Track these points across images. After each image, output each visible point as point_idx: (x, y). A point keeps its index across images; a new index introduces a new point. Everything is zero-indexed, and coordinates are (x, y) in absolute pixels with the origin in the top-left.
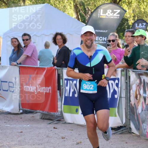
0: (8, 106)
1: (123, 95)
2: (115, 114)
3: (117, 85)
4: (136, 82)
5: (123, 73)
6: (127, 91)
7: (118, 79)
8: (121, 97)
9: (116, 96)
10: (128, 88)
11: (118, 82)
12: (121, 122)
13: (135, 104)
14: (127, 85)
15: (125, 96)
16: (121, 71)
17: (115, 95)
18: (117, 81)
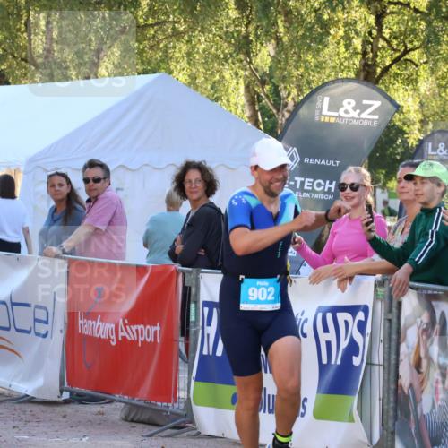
0: (29, 377)
1: (379, 357)
2: (351, 414)
3: (361, 327)
4: (419, 320)
5: (381, 291)
6: (390, 347)
7: (365, 309)
8: (370, 364)
9: (356, 361)
10: (394, 336)
11: (363, 319)
12: (366, 440)
13: (411, 386)
14: (390, 327)
15: (381, 362)
16: (375, 285)
17: (354, 357)
18: (360, 316)
